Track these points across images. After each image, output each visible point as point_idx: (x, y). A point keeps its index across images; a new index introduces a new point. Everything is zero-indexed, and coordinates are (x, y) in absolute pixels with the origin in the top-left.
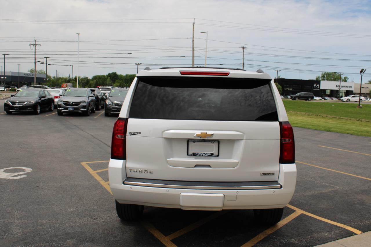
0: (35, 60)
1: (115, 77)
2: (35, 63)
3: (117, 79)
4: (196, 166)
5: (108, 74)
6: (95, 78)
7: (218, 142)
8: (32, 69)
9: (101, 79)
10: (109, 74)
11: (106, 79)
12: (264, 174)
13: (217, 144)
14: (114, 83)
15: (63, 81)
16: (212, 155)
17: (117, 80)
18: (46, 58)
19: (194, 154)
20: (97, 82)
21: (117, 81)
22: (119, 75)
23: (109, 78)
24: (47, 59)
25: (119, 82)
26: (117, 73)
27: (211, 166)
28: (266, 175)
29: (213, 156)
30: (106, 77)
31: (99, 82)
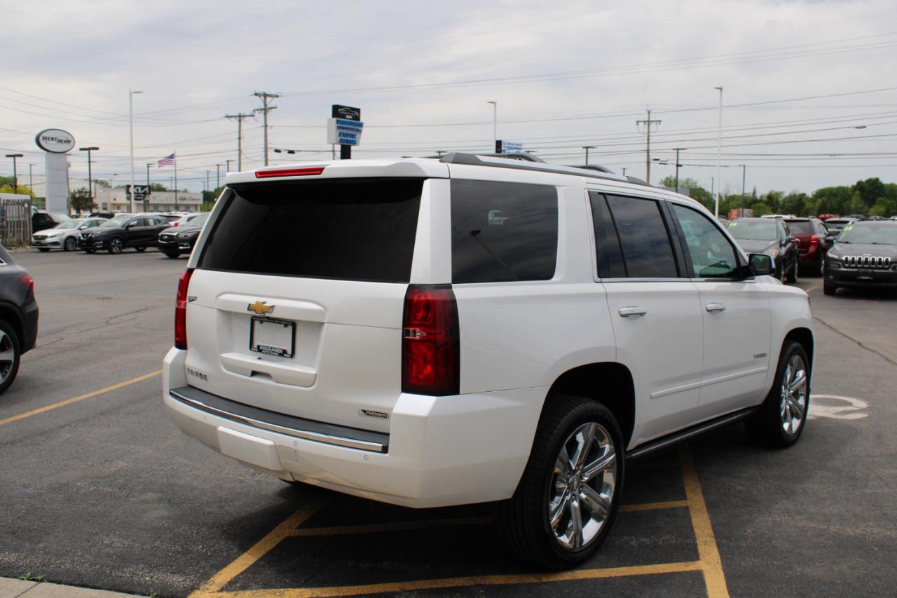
0: (648, 156)
1: (876, 191)
2: (648, 163)
3: (881, 196)
4: (254, 373)
5: (855, 184)
6: (821, 194)
7: (293, 324)
8: (667, 178)
9: (836, 195)
10: (860, 183)
11: (850, 197)
12: (364, 411)
13: (290, 329)
14: (870, 206)
15: (738, 203)
16: (283, 353)
17: (880, 199)
18: (676, 151)
19: (259, 350)
20: (824, 204)
21: (880, 201)
22: (886, 185)
23: (858, 192)
24: (678, 153)
25: (884, 204)
26: (880, 180)
27: (272, 375)
28: (368, 414)
29: (285, 355)
30: (850, 193)
31: (829, 205)
